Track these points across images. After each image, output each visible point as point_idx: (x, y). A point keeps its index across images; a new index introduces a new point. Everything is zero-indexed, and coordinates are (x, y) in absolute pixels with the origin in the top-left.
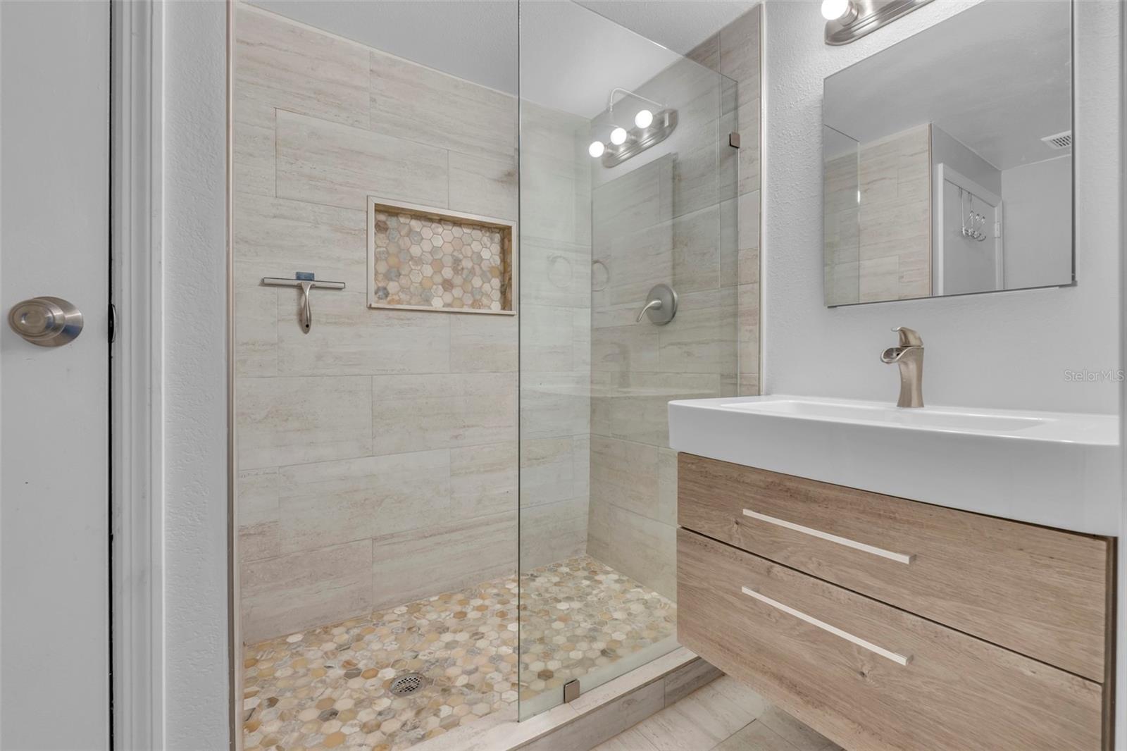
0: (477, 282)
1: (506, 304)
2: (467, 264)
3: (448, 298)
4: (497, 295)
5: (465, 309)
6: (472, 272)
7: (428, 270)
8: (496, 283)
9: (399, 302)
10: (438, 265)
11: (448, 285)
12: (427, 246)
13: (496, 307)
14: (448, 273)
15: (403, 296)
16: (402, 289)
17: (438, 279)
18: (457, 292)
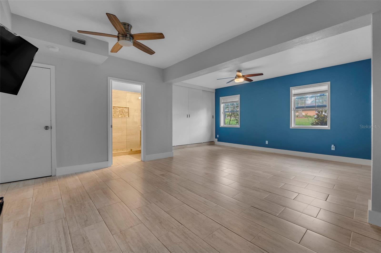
0: (125, 114)
1: (128, 116)
2: (123, 112)
3: (121, 116)
4: (127, 115)
5: (123, 117)
6: (124, 113)
7: (119, 113)
8: (127, 114)
9: (115, 117)
10: (120, 112)
11: (121, 114)
12: (119, 110)
13: (127, 117)
14: (121, 113)
15: (116, 116)
16: (116, 115)
17: (120, 114)
18: (122, 115)
